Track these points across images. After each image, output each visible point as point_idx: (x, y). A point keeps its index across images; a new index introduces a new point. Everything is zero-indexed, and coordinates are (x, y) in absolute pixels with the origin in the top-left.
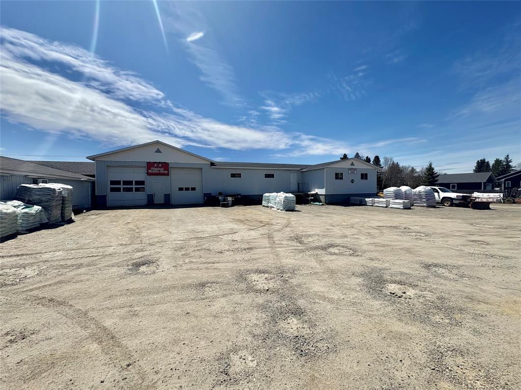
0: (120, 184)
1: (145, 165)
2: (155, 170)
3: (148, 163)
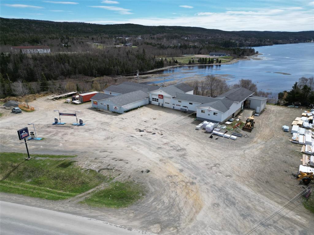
0: (154, 99)
3: (159, 95)
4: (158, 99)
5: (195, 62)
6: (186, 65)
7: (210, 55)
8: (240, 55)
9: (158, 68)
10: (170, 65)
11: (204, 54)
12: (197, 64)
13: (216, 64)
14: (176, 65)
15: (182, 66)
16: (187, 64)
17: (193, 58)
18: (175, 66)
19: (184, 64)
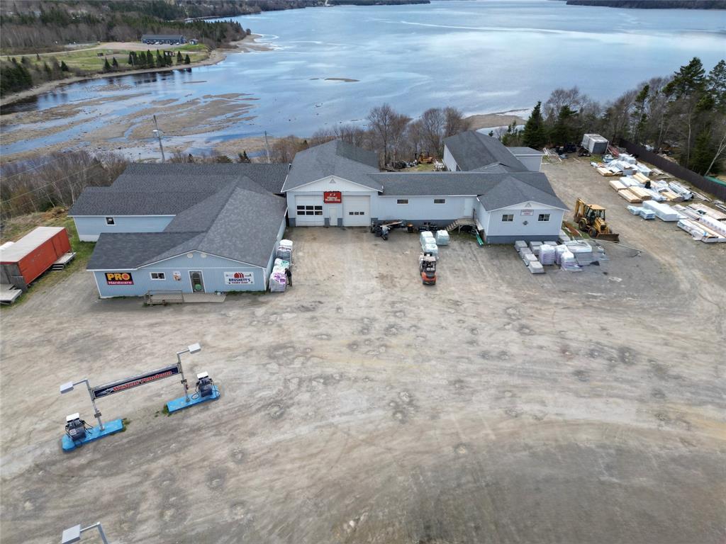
0: (304, 209)
1: (323, 194)
2: (330, 199)
3: (325, 192)
4: (320, 208)
5: (121, 65)
6: (100, 76)
7: (144, 42)
8: (219, 41)
9: (16, 91)
10: (50, 79)
11: (124, 40)
12: (129, 70)
13: (179, 67)
14: (67, 77)
15: (87, 78)
16: (102, 73)
17: (102, 54)
18: (67, 81)
19: (92, 73)
